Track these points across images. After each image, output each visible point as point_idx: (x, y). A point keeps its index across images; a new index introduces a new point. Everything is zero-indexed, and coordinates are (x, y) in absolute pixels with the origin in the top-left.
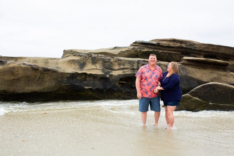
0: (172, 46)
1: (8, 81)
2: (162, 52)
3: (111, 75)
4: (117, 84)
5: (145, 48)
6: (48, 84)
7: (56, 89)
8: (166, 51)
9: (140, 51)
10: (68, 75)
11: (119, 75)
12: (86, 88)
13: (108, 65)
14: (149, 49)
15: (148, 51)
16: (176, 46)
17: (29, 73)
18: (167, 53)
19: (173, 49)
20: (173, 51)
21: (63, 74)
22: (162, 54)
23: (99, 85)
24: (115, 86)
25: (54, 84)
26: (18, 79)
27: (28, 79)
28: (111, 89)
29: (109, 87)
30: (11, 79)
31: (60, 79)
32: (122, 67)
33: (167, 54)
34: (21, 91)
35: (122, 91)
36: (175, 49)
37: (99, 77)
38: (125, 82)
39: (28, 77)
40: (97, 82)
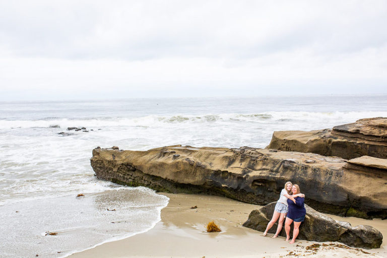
0: (376, 135)
1: (174, 173)
2: (359, 144)
3: (248, 176)
4: (250, 185)
5: (339, 137)
6: (197, 179)
7: (202, 184)
8: (366, 142)
9: (330, 141)
10: (213, 172)
11: (254, 176)
12: (223, 186)
13: (253, 164)
14: (343, 138)
15: (339, 142)
16: (382, 135)
17: (188, 167)
18: (367, 144)
19: (377, 139)
20: (378, 141)
21: (209, 170)
22: (360, 146)
23: (235, 184)
24: (247, 187)
25: (201, 179)
26: (180, 172)
27: (187, 173)
28: (243, 189)
29: (242, 187)
30: (176, 171)
31: (206, 175)
32: (264, 167)
33: (368, 146)
34: (182, 182)
35: (254, 194)
36: (380, 139)
37: (237, 177)
38: (260, 185)
39: (186, 171)
40: (235, 181)
